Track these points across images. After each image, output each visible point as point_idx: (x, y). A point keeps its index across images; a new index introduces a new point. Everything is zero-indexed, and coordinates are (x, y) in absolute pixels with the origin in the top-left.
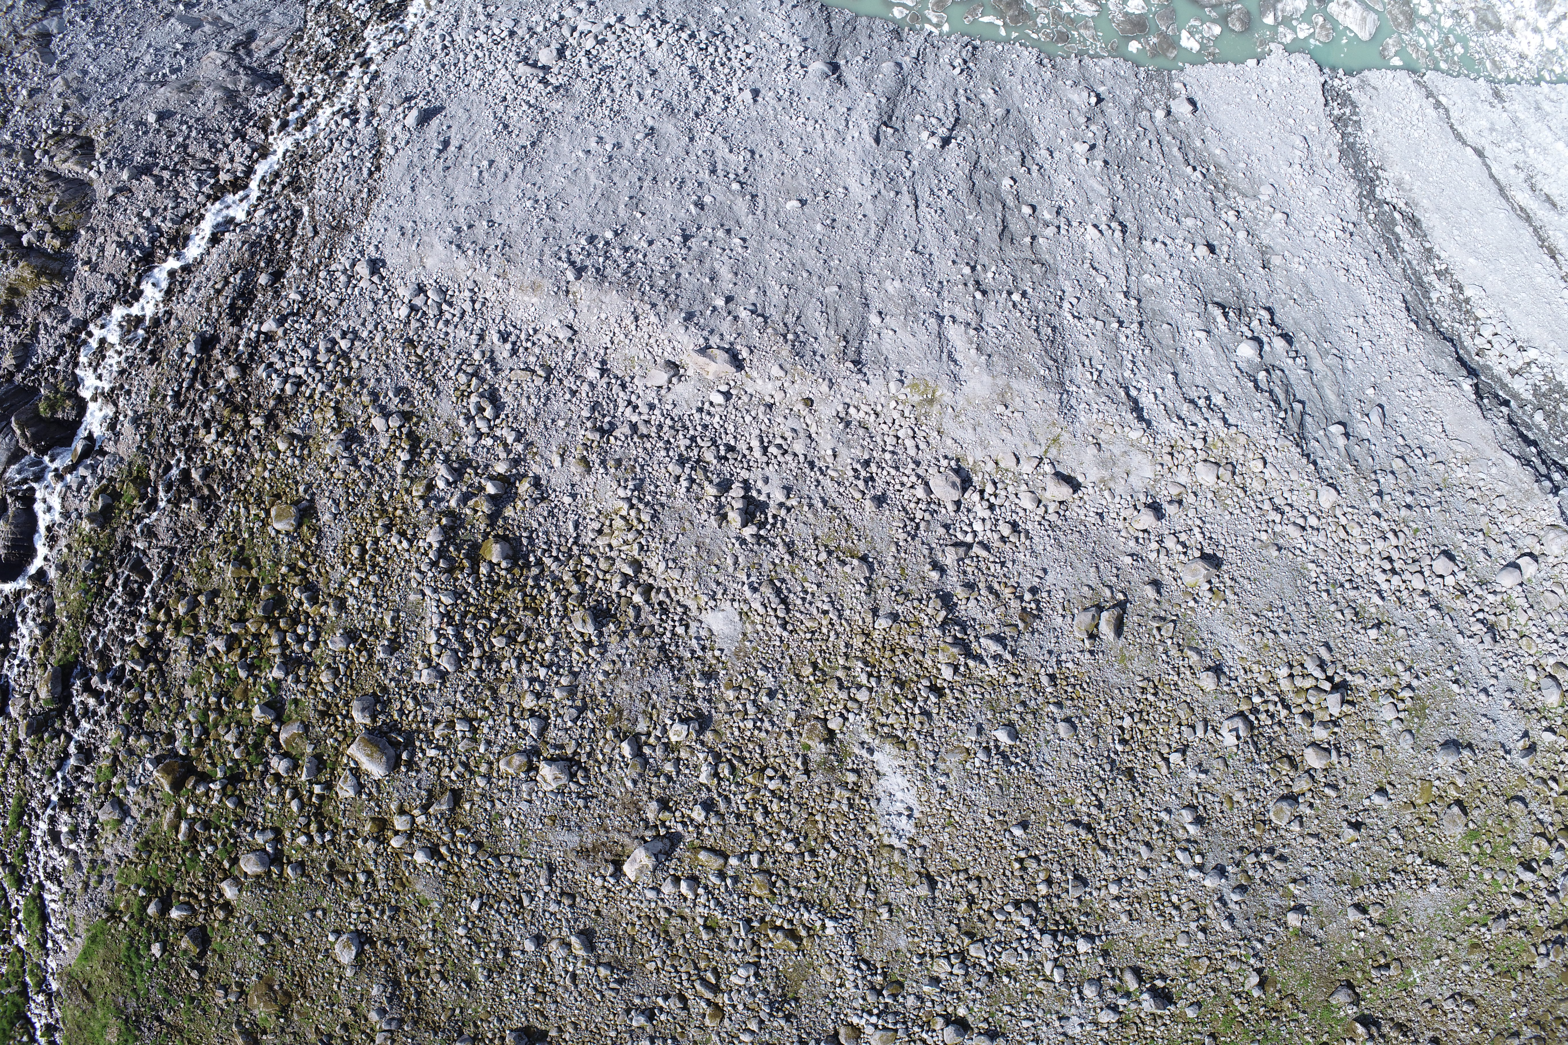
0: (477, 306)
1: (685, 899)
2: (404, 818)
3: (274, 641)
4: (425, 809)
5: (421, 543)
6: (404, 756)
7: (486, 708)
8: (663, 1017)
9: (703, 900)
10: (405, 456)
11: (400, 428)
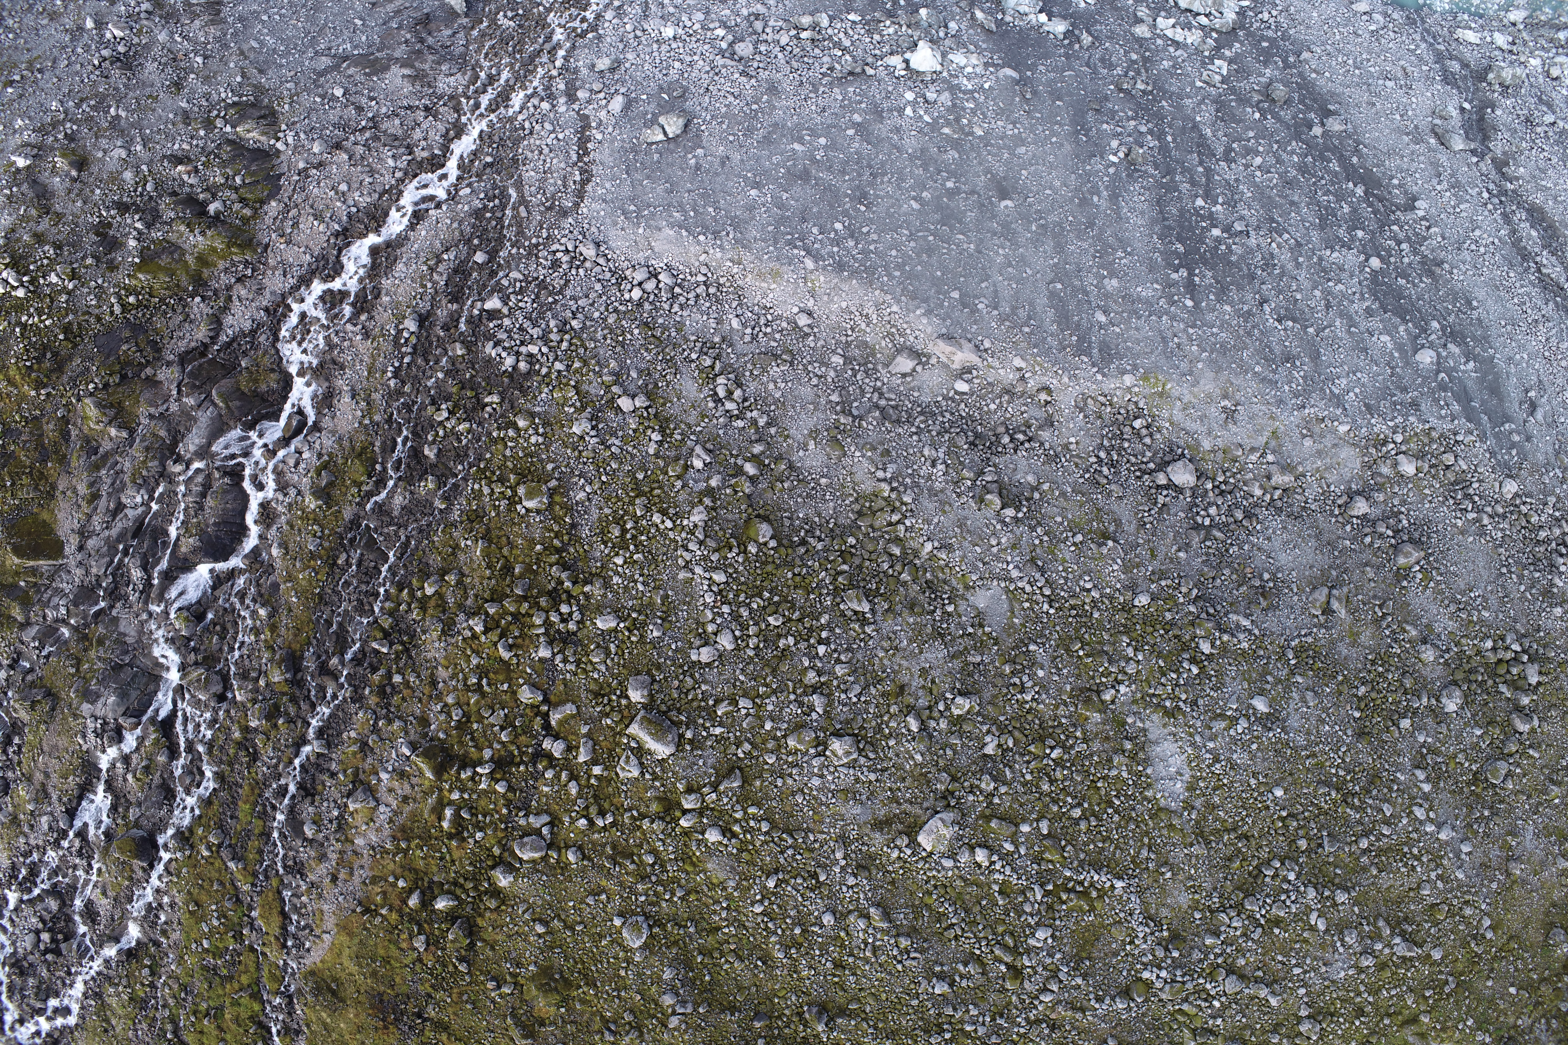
0: (712, 290)
1: (980, 866)
2: (693, 797)
3: (538, 621)
4: (715, 788)
5: (685, 522)
6: (689, 735)
7: (767, 685)
8: (964, 984)
9: (998, 866)
10: (656, 437)
11: (646, 408)
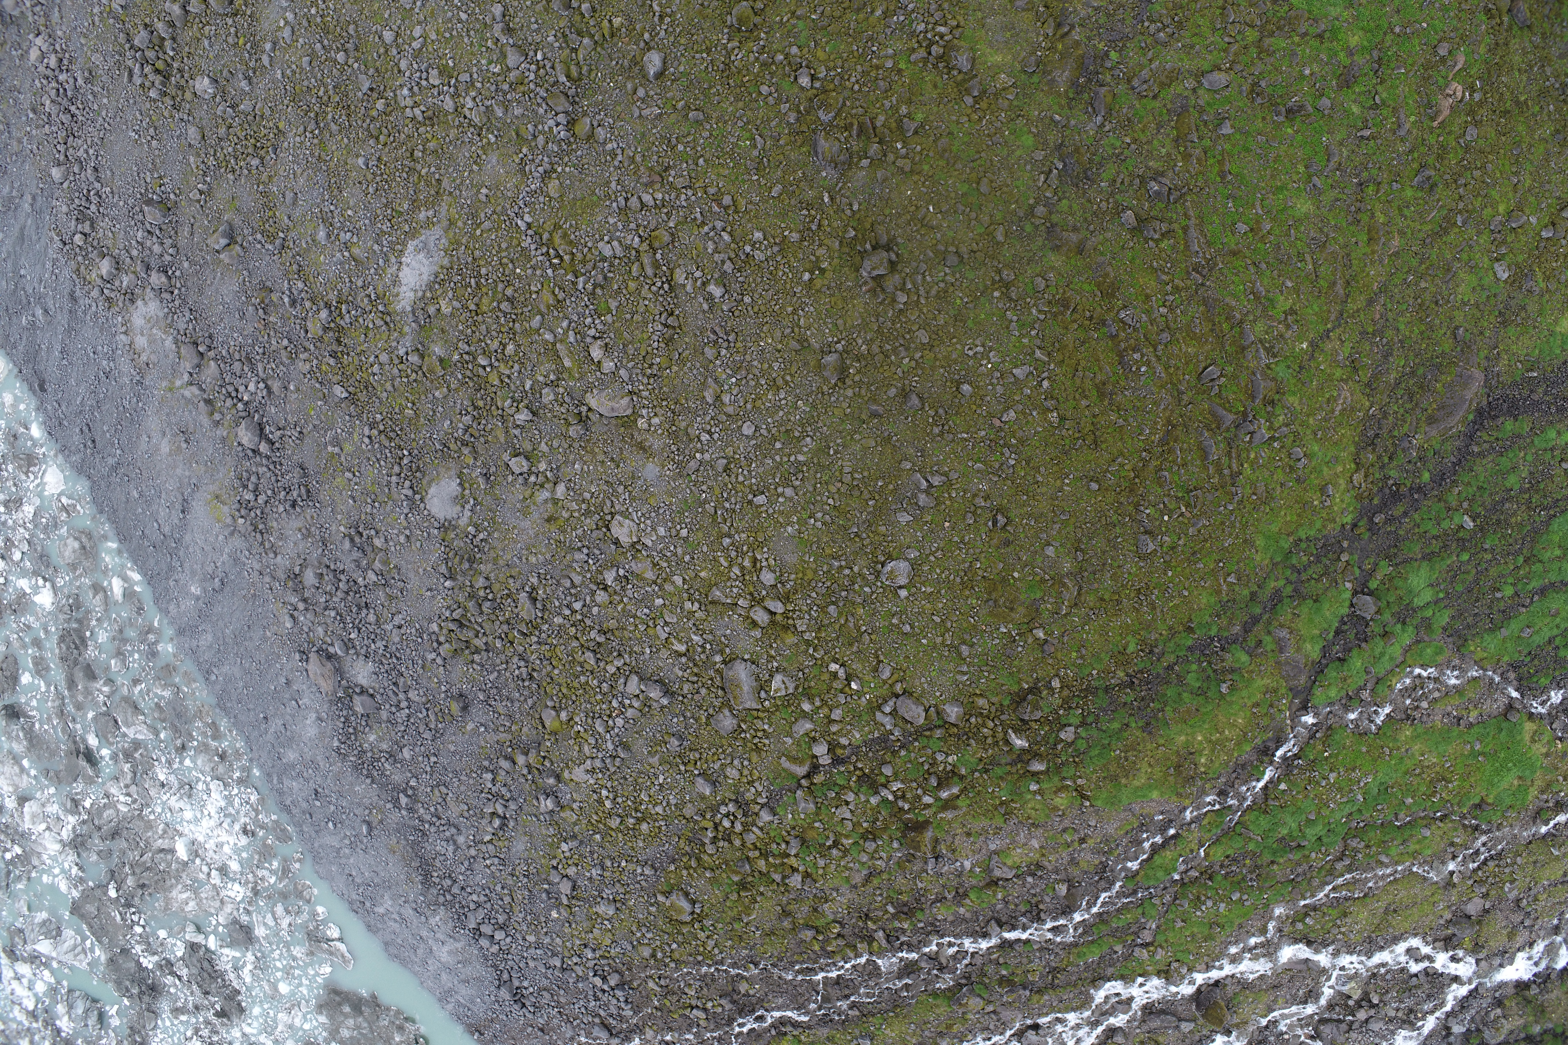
2: (755, 617)
3: (752, 837)
4: (734, 606)
